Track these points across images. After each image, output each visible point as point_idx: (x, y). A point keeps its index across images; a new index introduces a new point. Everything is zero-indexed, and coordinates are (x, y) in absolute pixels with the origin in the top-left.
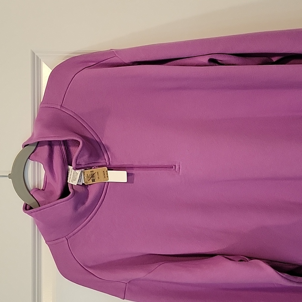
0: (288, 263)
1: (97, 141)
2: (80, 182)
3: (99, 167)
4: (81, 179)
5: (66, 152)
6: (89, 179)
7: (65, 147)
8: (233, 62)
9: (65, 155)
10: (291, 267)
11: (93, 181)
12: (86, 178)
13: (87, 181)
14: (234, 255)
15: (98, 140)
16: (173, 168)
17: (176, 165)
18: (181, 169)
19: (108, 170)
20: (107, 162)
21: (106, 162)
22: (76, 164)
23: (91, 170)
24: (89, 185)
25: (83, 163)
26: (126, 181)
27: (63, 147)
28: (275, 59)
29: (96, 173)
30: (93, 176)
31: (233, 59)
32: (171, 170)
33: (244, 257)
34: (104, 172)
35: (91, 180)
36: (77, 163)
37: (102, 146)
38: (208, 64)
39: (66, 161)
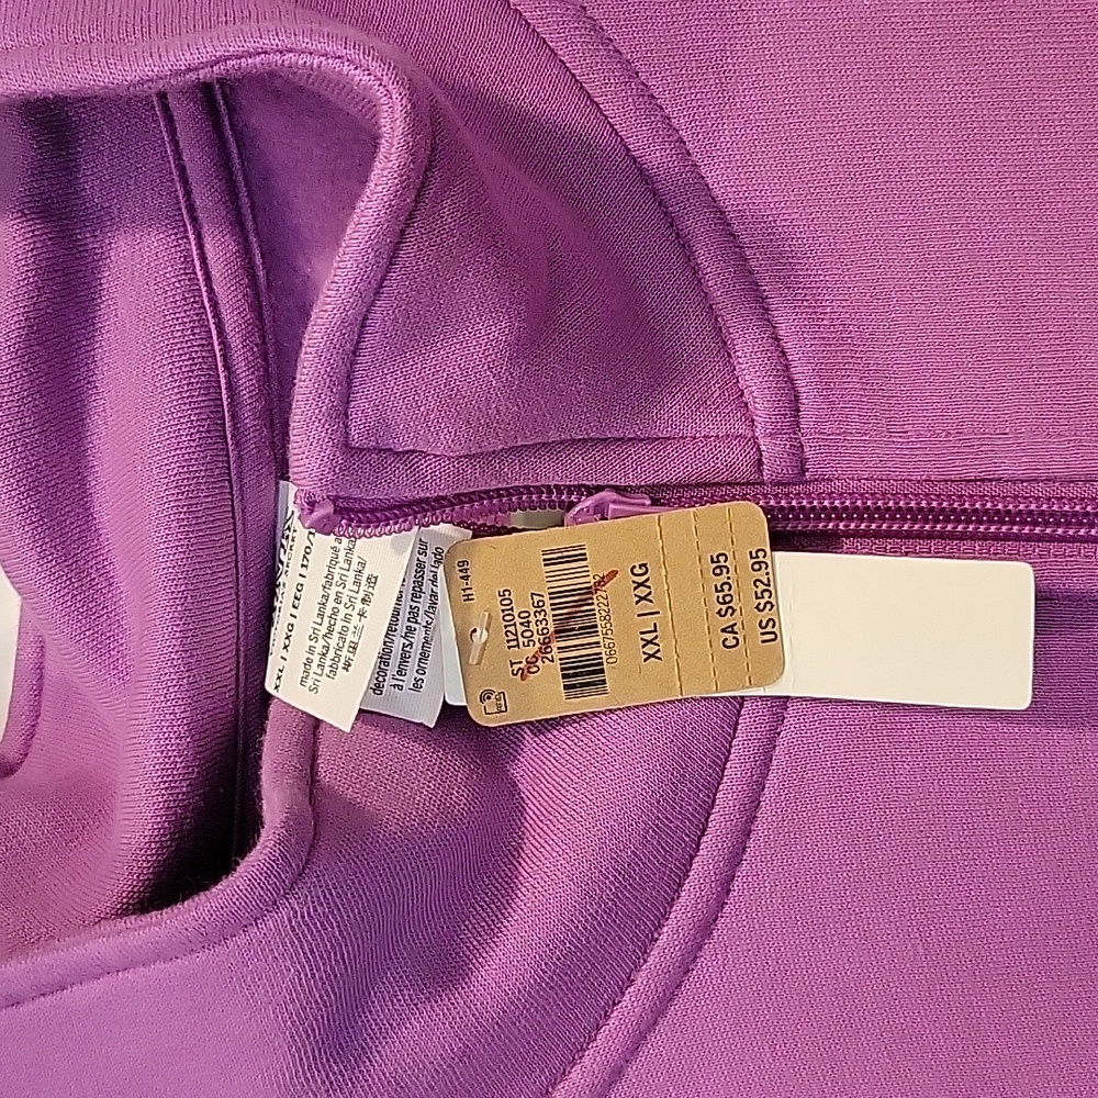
1: (642, 173)
2: (417, 687)
3: (662, 496)
4: (424, 656)
5: (257, 308)
6: (532, 650)
7: (246, 252)
9: (235, 341)
11: (583, 675)
12: (481, 636)
13: (503, 681)
15: (656, 156)
19: (783, 539)
20: (764, 444)
21: (755, 438)
22: (346, 446)
23: (557, 538)
24: (528, 736)
25: (443, 441)
26: (1019, 696)
27: (219, 250)
29: (624, 581)
30: (574, 615)
34: (719, 570)
35: (550, 675)
36: (356, 437)
37: (697, 226)
39: (248, 418)
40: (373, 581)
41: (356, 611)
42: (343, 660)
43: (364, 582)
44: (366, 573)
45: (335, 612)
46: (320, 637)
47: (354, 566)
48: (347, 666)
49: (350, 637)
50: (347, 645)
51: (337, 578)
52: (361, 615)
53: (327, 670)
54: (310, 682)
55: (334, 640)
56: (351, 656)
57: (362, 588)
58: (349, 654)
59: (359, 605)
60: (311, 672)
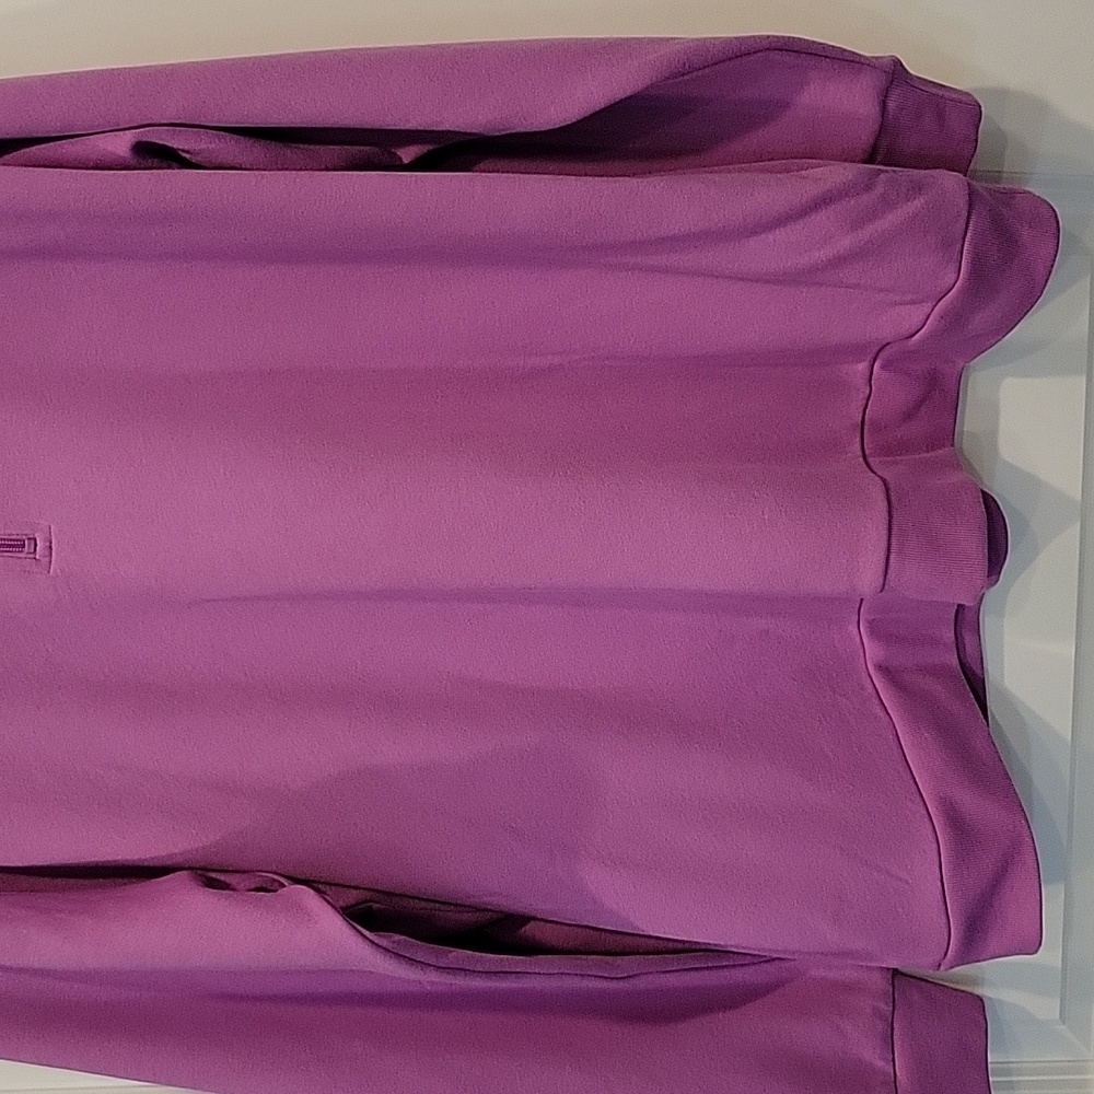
0: (456, 905)
8: (229, 159)
10: (467, 917)
14: (244, 872)
16: (24, 546)
17: (36, 535)
18: (57, 555)
28: (407, 154)
31: (230, 148)
32: (19, 555)
33: (276, 877)
38: (133, 162)
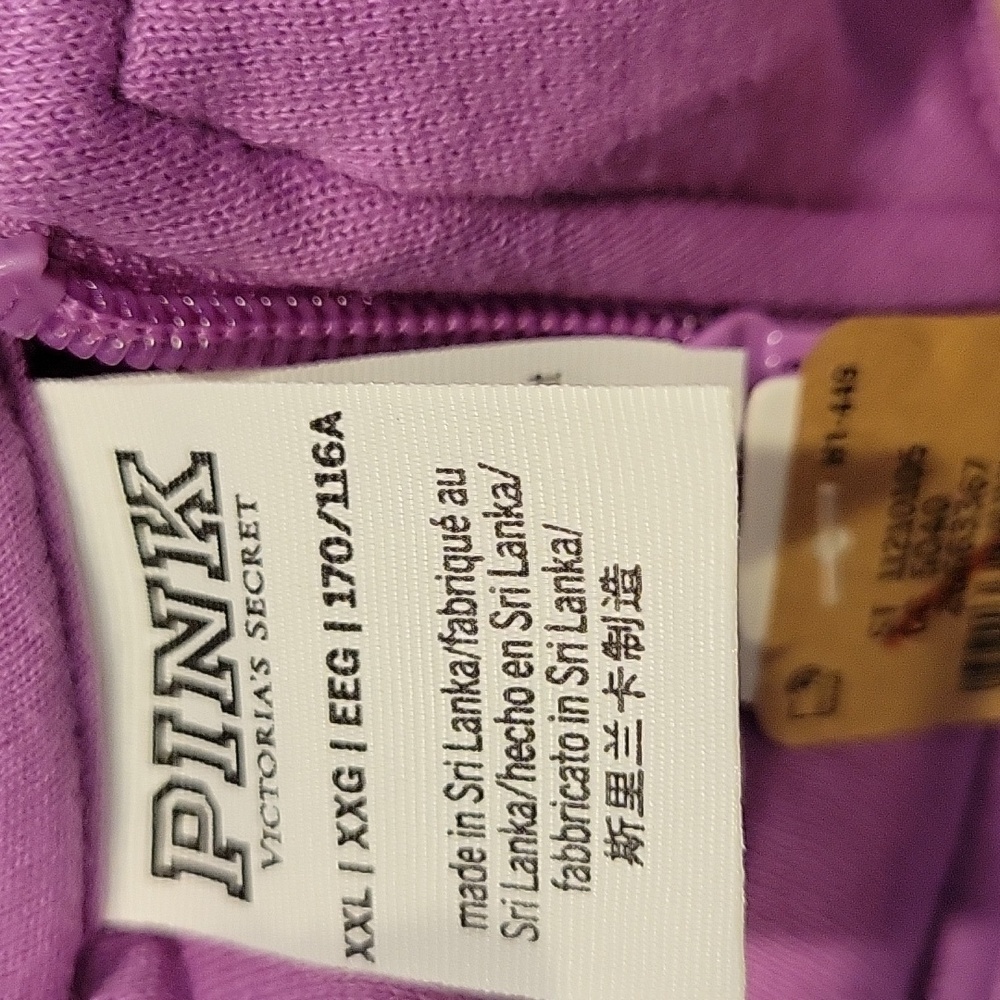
40: (624, 583)
41: (598, 681)
42: (599, 833)
43: (594, 593)
44: (593, 568)
45: (520, 704)
46: (488, 785)
47: (540, 554)
48: (626, 848)
49: (600, 764)
50: (597, 785)
51: (488, 604)
52: (620, 690)
53: (549, 870)
54: (496, 912)
55: (545, 783)
56: (630, 816)
57: (594, 612)
58: (616, 814)
59: (600, 666)
60: (492, 885)
